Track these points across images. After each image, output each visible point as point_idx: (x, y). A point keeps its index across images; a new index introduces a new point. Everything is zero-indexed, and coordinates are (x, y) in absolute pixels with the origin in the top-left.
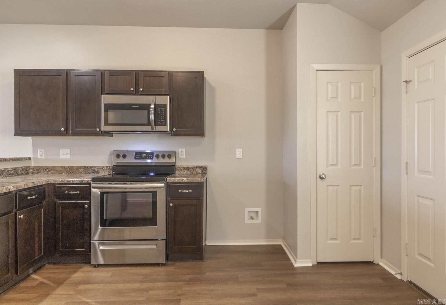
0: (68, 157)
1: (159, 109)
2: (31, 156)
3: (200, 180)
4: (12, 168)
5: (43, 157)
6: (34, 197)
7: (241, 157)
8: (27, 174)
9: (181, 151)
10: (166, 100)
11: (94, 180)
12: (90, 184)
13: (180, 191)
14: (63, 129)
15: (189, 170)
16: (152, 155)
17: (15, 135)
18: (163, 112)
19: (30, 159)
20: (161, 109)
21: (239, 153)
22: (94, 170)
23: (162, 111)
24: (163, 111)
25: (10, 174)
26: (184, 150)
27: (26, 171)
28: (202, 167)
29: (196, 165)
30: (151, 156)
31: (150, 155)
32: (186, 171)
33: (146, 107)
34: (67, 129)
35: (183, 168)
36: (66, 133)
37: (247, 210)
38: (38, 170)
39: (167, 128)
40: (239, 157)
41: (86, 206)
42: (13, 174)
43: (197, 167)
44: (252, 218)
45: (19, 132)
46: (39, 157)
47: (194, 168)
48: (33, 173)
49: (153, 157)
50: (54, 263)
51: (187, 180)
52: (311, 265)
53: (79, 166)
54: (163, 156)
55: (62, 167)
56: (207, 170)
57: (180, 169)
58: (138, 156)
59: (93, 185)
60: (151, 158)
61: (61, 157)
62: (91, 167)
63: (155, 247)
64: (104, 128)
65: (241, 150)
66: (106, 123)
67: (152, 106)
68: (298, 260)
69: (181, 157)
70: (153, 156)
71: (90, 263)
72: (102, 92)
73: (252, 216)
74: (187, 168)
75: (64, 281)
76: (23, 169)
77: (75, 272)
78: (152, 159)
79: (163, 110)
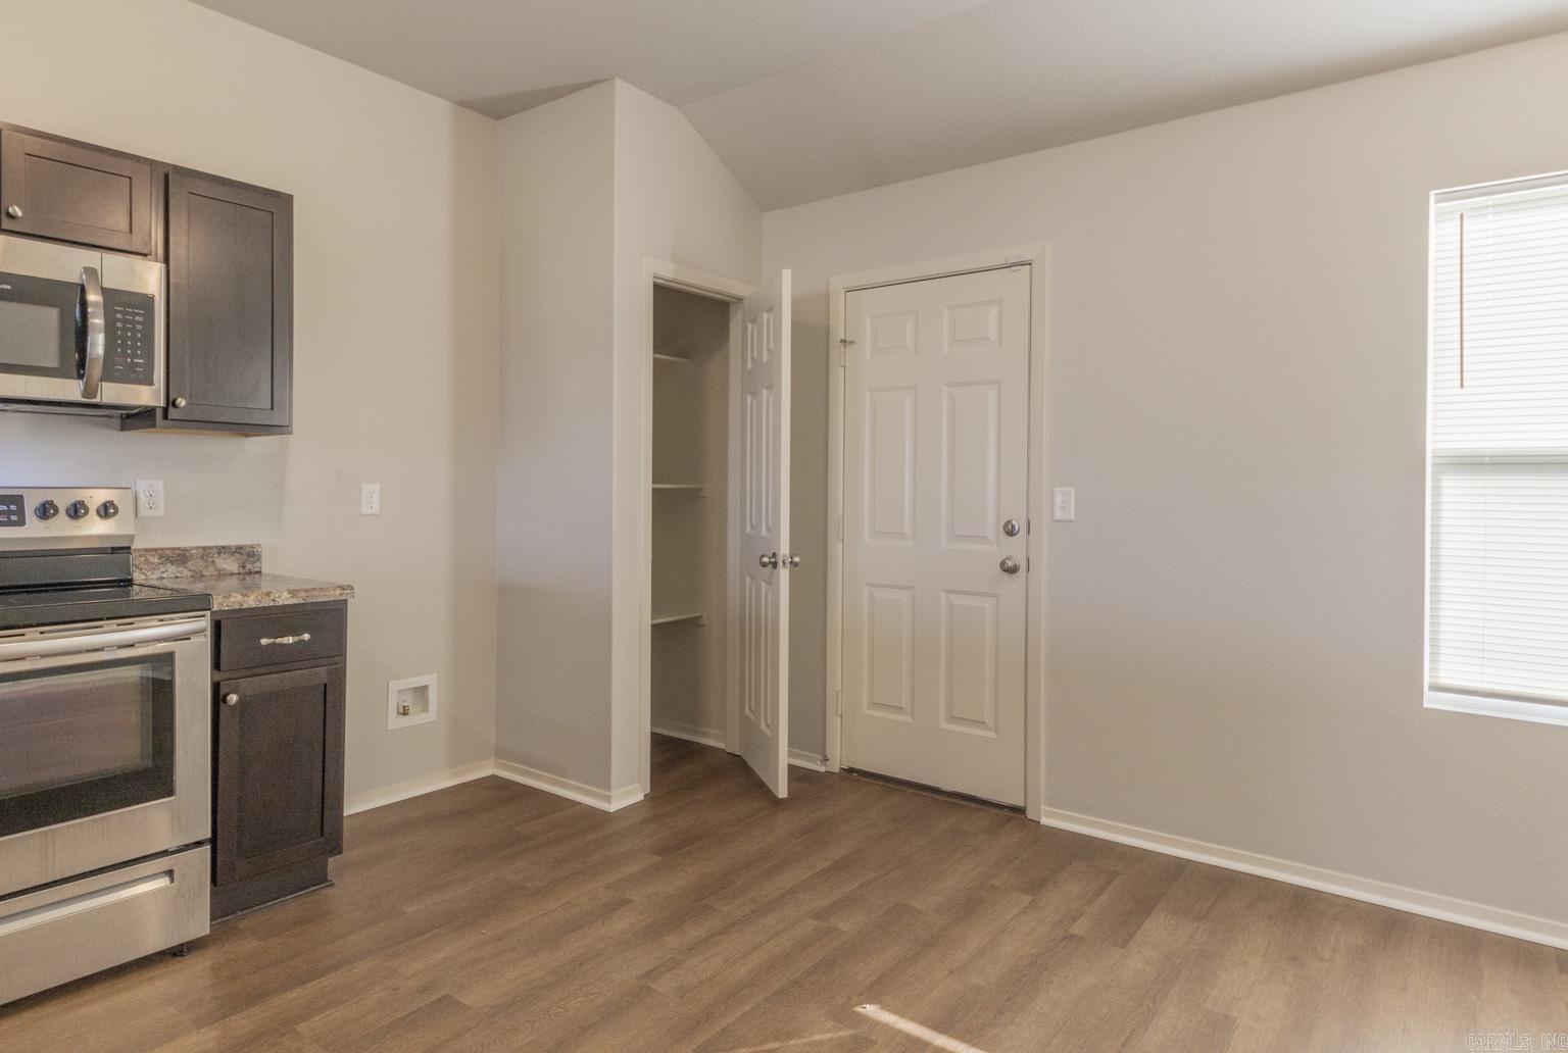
1: (120, 312)
7: (377, 510)
9: (149, 490)
13: (263, 641)
15: (184, 562)
16: (13, 507)
18: (139, 327)
20: (128, 313)
21: (370, 497)
23: (134, 323)
24: (139, 323)
26: (159, 485)
28: (238, 549)
29: (213, 544)
30: (10, 513)
31: (10, 509)
35: (161, 557)
37: (395, 686)
39: (156, 394)
40: (370, 512)
43: (221, 550)
44: (405, 712)
47: (204, 552)
49: (21, 512)
51: (294, 596)
52: (640, 797)
56: (259, 559)
57: (147, 562)
60: (14, 518)
63: (163, 882)
65: (376, 487)
67: (96, 296)
68: (614, 793)
69: (144, 511)
70: (23, 509)
73: (407, 704)
74: (178, 557)
78: (21, 522)
79: (140, 319)
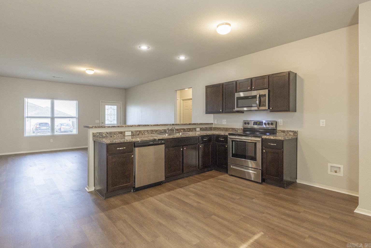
0: (226, 123)
1: (262, 97)
2: (213, 122)
3: (281, 139)
4: (205, 127)
5: (217, 123)
6: (206, 139)
7: (325, 126)
8: (211, 130)
9: (280, 121)
10: (266, 92)
11: (230, 134)
12: (227, 136)
13: (269, 144)
14: (221, 110)
17: (206, 114)
19: (212, 124)
21: (322, 123)
22: (236, 130)
25: (204, 130)
26: (282, 120)
27: (211, 129)
28: (293, 131)
29: (289, 130)
31: (261, 123)
32: (283, 133)
33: (255, 97)
34: (223, 110)
35: (281, 131)
36: (222, 112)
37: (329, 165)
38: (215, 129)
39: (267, 108)
40: (323, 126)
41: (226, 146)
42: (205, 130)
43: (290, 131)
44: (336, 172)
45: (208, 112)
46: (215, 123)
47: (288, 131)
48: (213, 130)
50: (216, 170)
51: (273, 138)
53: (230, 127)
54: (268, 124)
55: (223, 128)
56: (297, 133)
57: (279, 132)
58: (255, 124)
59: (229, 137)
61: (223, 123)
62: (234, 128)
63: (256, 172)
64: (236, 109)
65: (324, 121)
66: (237, 107)
67: (258, 96)
69: (280, 124)
70: (263, 123)
71: (227, 173)
72: (236, 92)
73: (336, 170)
74: (284, 132)
75: (216, 177)
76: (209, 128)
77: (221, 175)
78: (262, 125)
79: (264, 98)
